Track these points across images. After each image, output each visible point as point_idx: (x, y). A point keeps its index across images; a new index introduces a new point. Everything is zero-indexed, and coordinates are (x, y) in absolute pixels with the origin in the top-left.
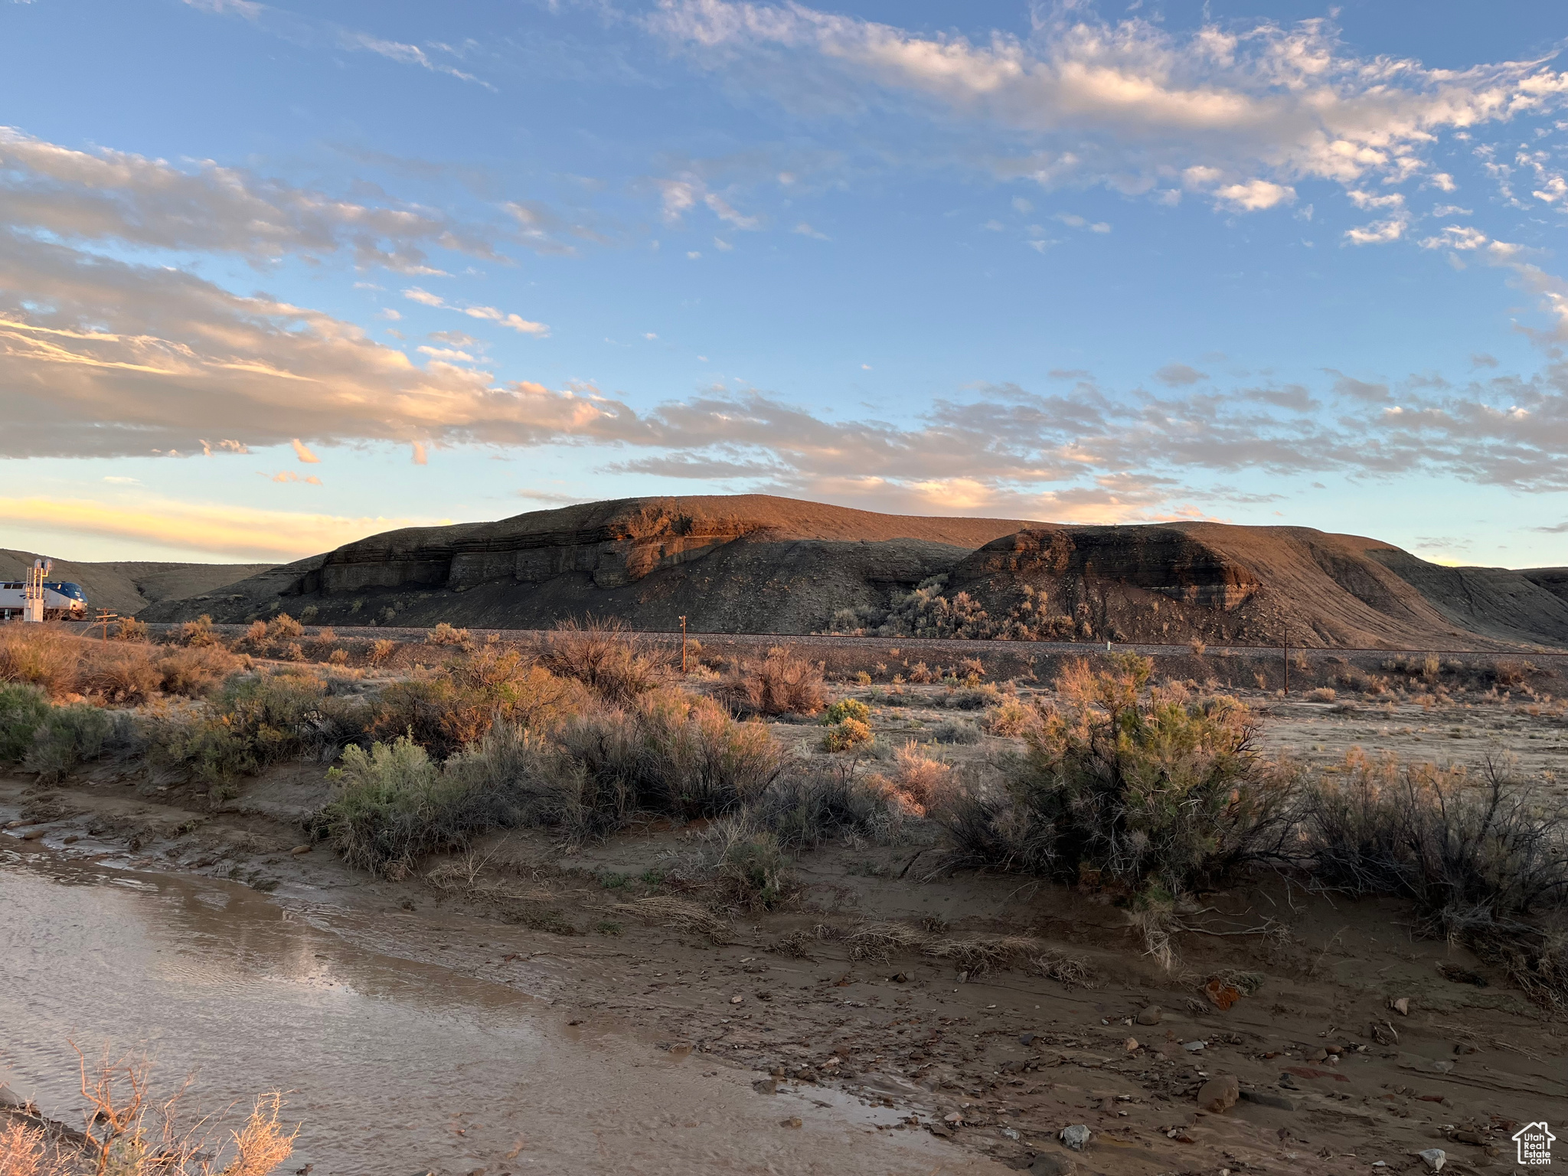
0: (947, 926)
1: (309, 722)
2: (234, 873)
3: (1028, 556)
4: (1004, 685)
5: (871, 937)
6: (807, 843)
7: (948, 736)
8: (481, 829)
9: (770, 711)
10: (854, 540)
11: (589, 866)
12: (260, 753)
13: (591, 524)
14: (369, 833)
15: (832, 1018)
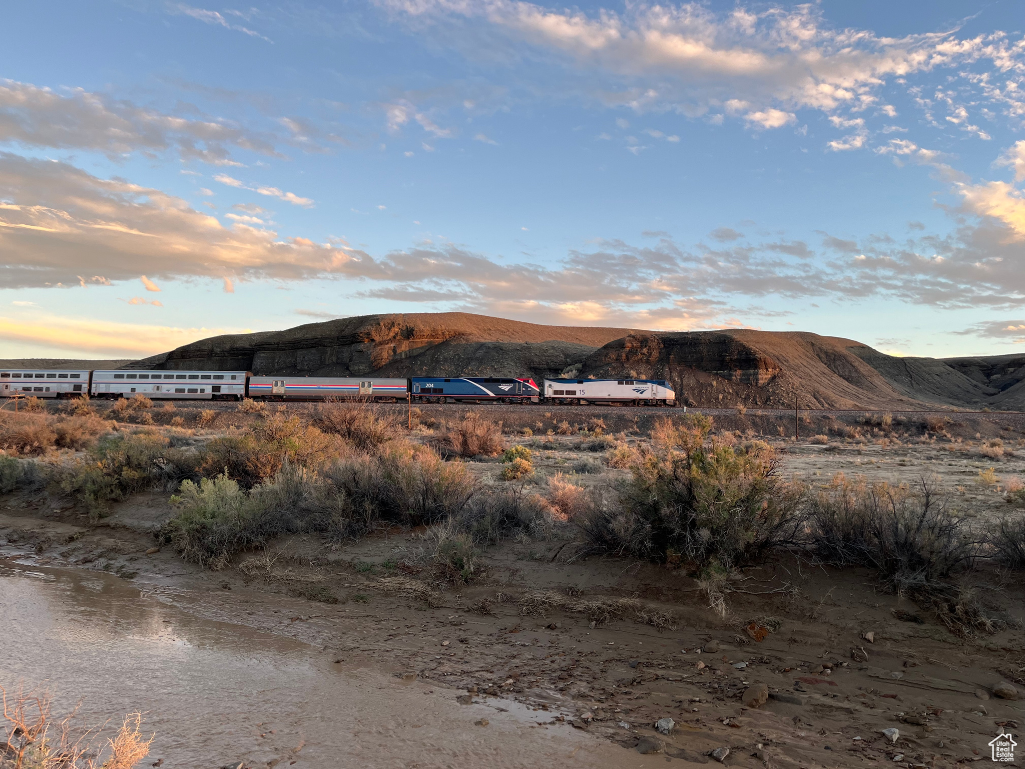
0: (582, 592)
1: (157, 465)
2: (107, 567)
3: (633, 351)
4: (618, 435)
5: (533, 601)
6: (491, 540)
7: (582, 469)
8: (275, 534)
9: (467, 454)
10: (521, 342)
11: (347, 558)
12: (124, 486)
13: (347, 332)
14: (199, 539)
15: (508, 654)
